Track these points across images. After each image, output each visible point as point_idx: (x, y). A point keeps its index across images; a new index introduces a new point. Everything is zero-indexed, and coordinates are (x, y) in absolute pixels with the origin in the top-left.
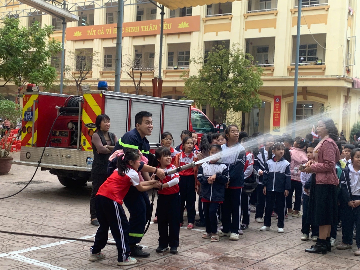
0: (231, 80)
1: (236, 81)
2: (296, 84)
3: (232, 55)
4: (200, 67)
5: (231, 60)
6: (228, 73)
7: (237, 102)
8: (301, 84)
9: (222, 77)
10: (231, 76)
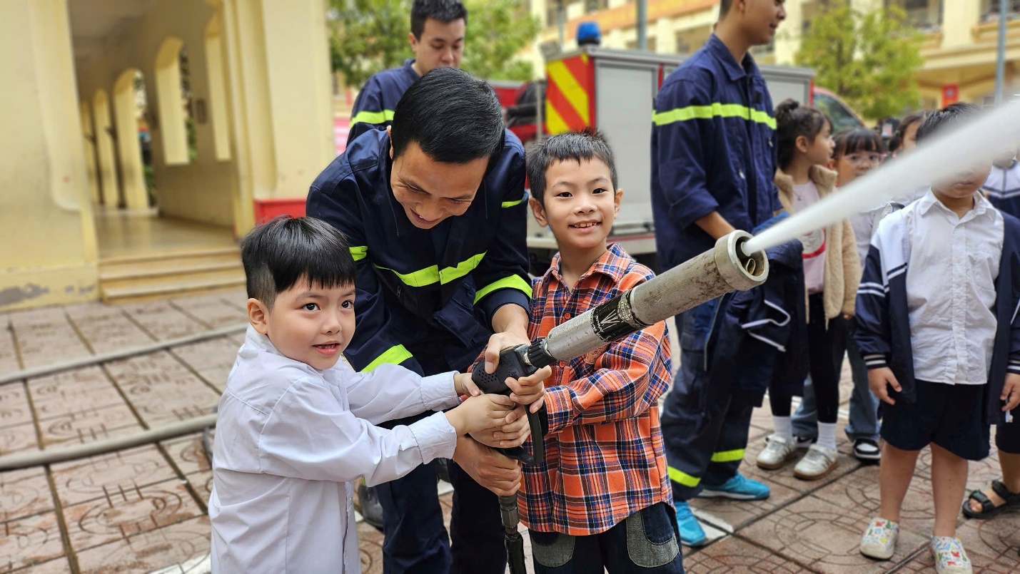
0: (859, 63)
1: (870, 64)
2: (1000, 55)
3: (860, 15)
4: (795, 45)
5: (859, 24)
6: (852, 50)
7: (870, 102)
8: (1010, 55)
9: (842, 60)
10: (858, 55)
